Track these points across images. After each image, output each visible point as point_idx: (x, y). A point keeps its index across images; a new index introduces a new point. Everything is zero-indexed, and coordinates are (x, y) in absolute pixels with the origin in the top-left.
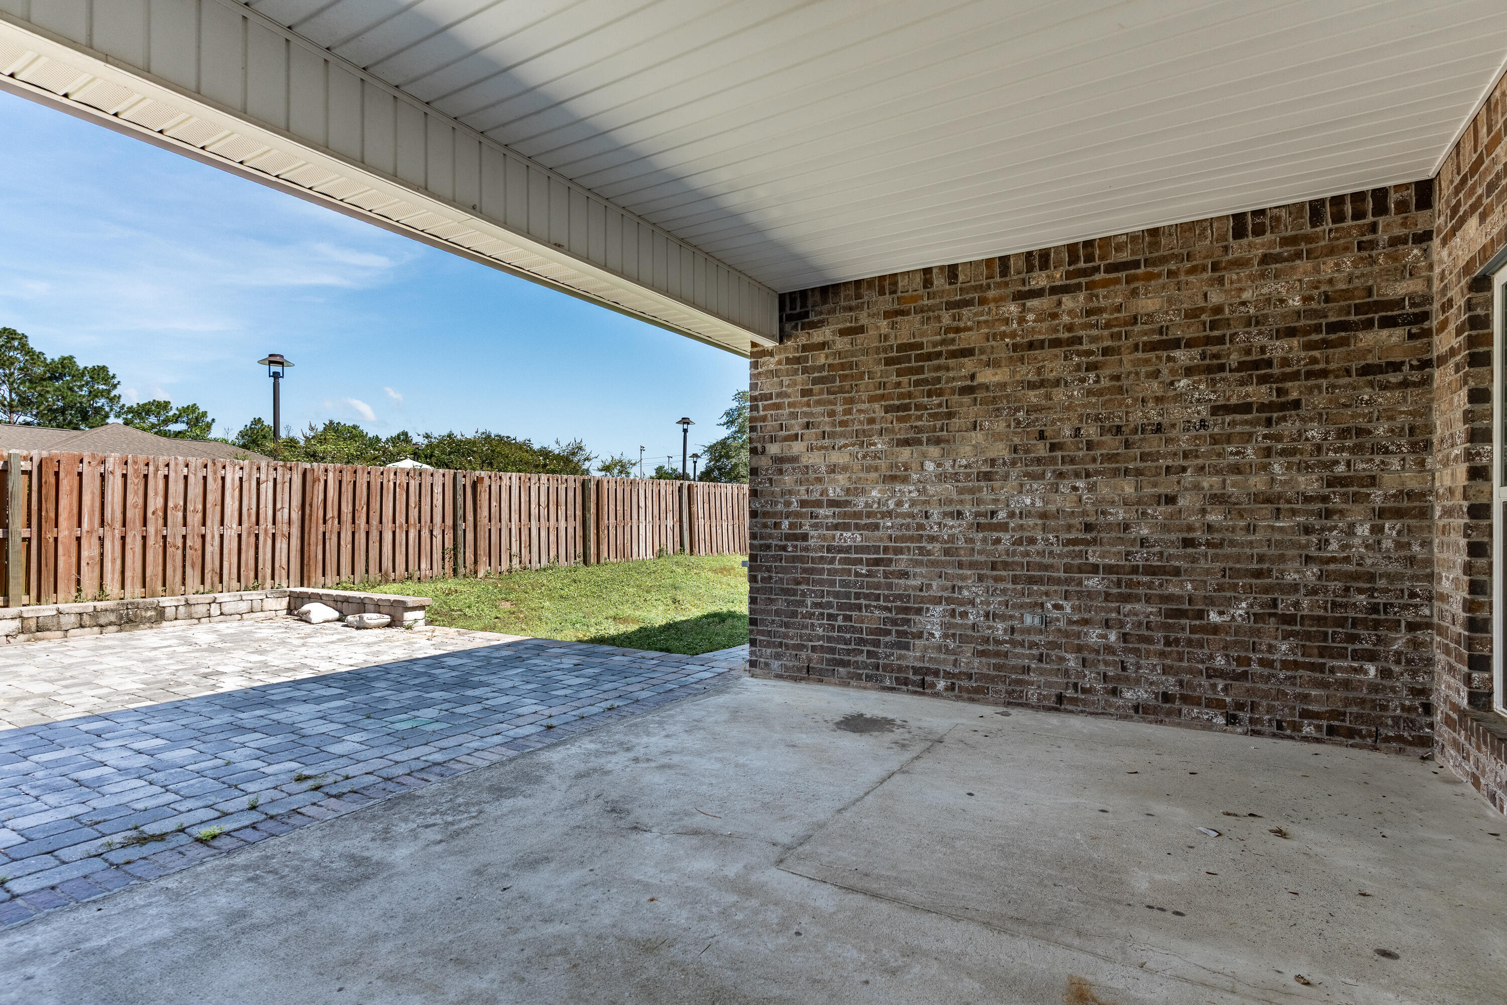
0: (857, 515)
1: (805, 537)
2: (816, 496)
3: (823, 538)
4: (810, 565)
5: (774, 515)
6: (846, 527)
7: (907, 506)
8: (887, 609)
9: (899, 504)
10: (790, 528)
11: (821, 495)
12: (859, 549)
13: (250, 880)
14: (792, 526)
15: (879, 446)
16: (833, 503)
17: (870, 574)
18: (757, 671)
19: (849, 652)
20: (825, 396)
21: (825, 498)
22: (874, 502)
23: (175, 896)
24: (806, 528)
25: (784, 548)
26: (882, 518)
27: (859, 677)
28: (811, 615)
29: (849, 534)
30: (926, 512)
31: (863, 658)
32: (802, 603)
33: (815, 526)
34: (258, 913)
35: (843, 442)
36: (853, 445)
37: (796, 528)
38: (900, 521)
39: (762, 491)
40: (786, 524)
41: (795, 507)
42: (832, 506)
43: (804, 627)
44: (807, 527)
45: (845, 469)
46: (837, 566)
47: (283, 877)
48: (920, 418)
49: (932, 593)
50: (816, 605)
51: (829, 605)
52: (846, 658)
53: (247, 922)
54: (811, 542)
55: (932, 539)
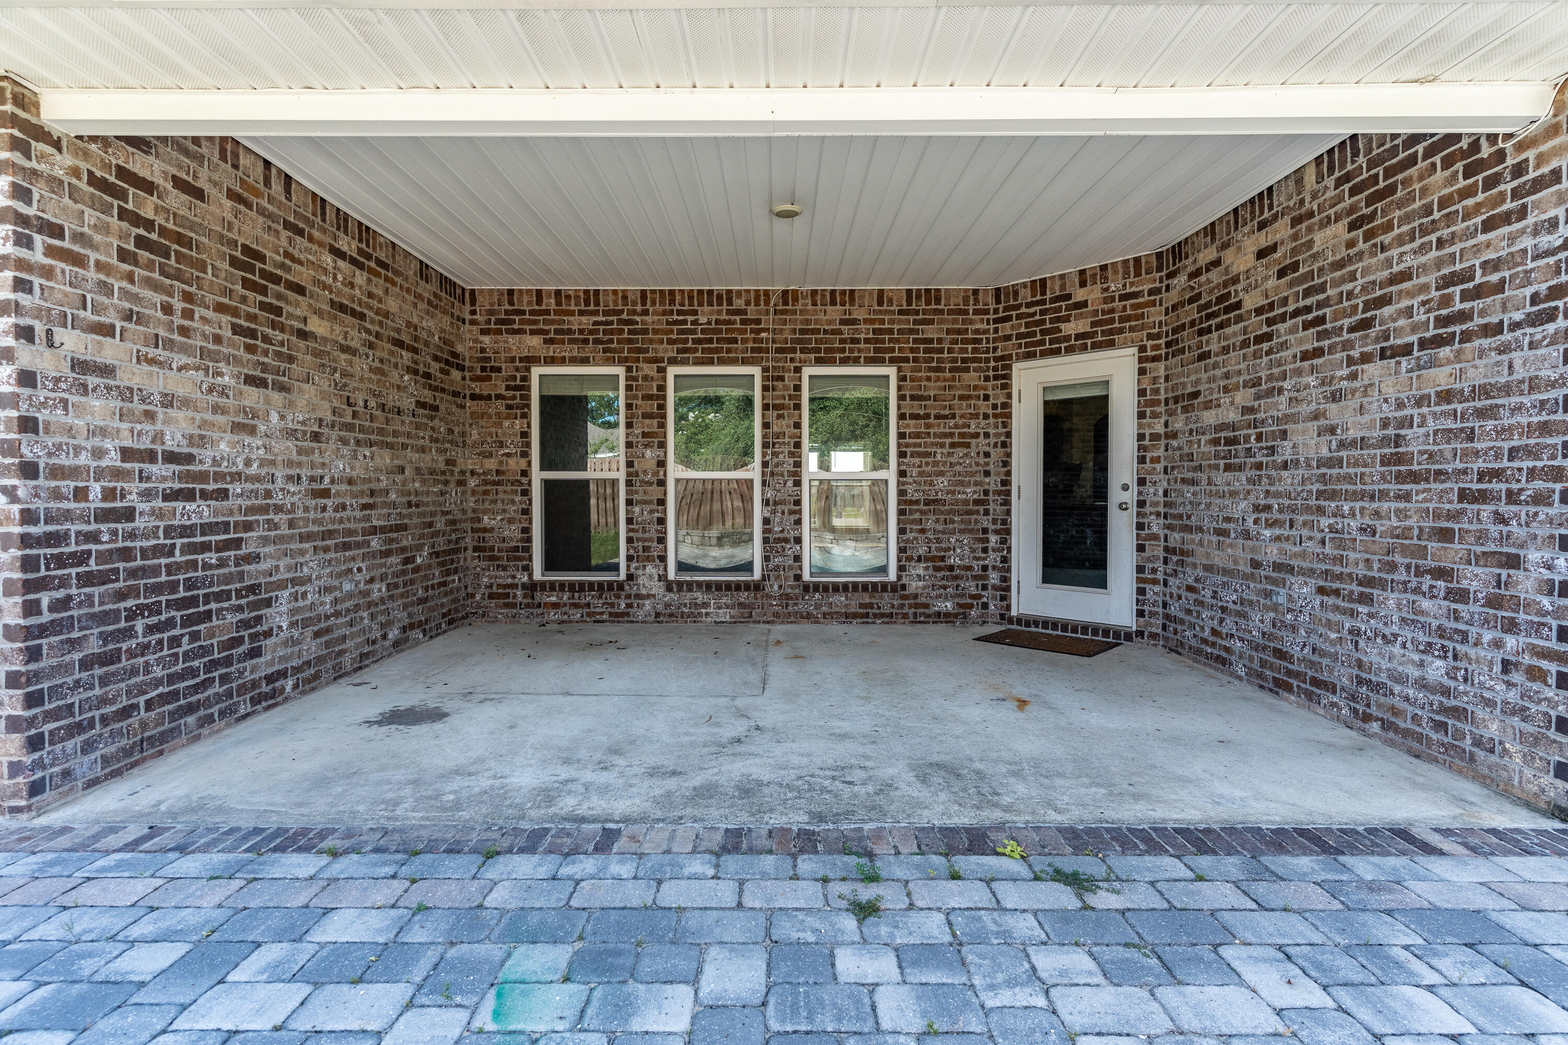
0: (203, 477)
1: (129, 514)
2: (145, 444)
3: (159, 514)
4: (139, 562)
5: (73, 472)
6: (189, 496)
7: (255, 466)
8: (240, 609)
9: (248, 463)
10: (104, 499)
11: (153, 442)
12: (206, 529)
13: (998, 794)
14: (109, 495)
15: (227, 378)
16: (171, 457)
17: (222, 563)
18: (48, 795)
19: (196, 689)
20: (156, 275)
21: (159, 448)
22: (222, 458)
23: (1050, 804)
24: (133, 499)
25: (93, 537)
26: (231, 482)
27: (210, 719)
28: (144, 648)
29: (194, 506)
30: (273, 475)
31: (217, 688)
32: (129, 633)
33: (147, 495)
34: (1004, 770)
35: (185, 360)
36: (197, 369)
37: (114, 499)
38: (249, 486)
39: (47, 425)
40: (96, 489)
41: (112, 459)
42: (170, 462)
43: (134, 672)
44: (134, 497)
45: (186, 403)
46: (178, 557)
47: (976, 787)
48: (266, 353)
49: (279, 577)
50: (150, 629)
51: (170, 624)
52: (193, 699)
53: (1013, 767)
54: (140, 523)
55: (279, 509)
